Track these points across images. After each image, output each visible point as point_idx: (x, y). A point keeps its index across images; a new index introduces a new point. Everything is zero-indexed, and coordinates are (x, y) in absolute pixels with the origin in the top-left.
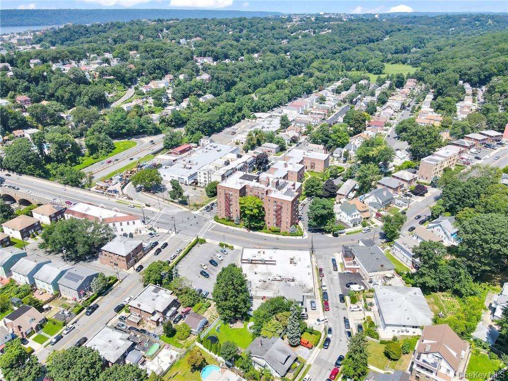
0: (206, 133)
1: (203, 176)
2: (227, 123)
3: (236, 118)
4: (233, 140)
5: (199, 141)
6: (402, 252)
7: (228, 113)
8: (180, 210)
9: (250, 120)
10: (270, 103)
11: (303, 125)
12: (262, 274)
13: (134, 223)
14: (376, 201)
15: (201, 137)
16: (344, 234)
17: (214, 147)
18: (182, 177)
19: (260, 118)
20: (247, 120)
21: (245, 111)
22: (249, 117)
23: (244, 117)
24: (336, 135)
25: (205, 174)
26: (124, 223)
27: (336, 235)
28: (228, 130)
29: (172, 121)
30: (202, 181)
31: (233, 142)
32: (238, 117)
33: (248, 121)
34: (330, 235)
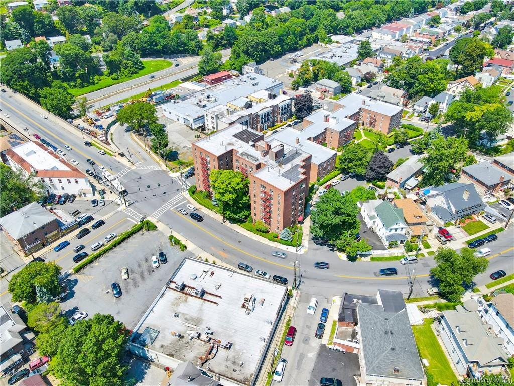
0: (258, 58)
1: (210, 120)
2: (290, 46)
3: (304, 41)
4: (287, 70)
5: (243, 69)
7: (294, 34)
8: (157, 168)
9: (323, 44)
10: (358, 22)
11: (389, 57)
12: (186, 319)
13: (77, 182)
14: (445, 206)
15: (246, 64)
16: (368, 259)
17: (251, 79)
18: (188, 118)
19: (337, 42)
20: (320, 44)
21: (321, 32)
22: (323, 41)
23: (316, 40)
24: (426, 76)
25: (212, 117)
26: (64, 180)
27: (352, 259)
28: (290, 56)
29: (222, 38)
30: (210, 127)
31: (287, 73)
32: (308, 40)
33: (321, 46)
34: (343, 256)
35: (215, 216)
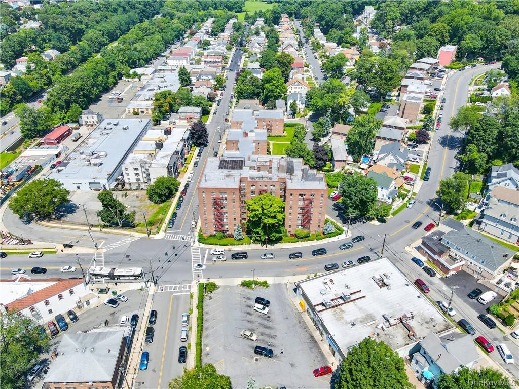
0: (84, 105)
1: (132, 172)
2: (103, 87)
3: (111, 80)
4: (127, 109)
5: (80, 119)
6: (499, 226)
7: (102, 73)
8: (131, 239)
9: (130, 79)
10: (146, 54)
11: (210, 77)
12: (361, 322)
13: (72, 292)
14: (395, 161)
15: (81, 113)
16: (391, 216)
17: (115, 125)
18: (97, 181)
19: (144, 75)
20: (127, 80)
21: (120, 68)
22: (129, 76)
23: (120, 76)
24: (271, 84)
25: (136, 169)
26: (53, 300)
27: (382, 221)
29: (15, 94)
30: (133, 179)
31: (127, 112)
32: (114, 77)
33: (128, 81)
34: (375, 222)
35: (251, 247)
